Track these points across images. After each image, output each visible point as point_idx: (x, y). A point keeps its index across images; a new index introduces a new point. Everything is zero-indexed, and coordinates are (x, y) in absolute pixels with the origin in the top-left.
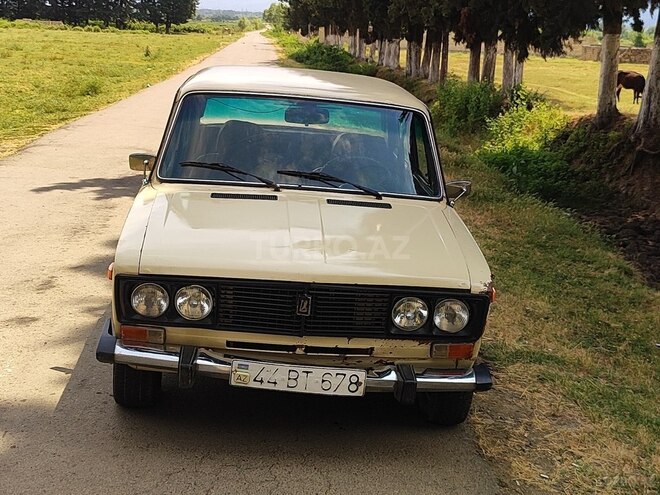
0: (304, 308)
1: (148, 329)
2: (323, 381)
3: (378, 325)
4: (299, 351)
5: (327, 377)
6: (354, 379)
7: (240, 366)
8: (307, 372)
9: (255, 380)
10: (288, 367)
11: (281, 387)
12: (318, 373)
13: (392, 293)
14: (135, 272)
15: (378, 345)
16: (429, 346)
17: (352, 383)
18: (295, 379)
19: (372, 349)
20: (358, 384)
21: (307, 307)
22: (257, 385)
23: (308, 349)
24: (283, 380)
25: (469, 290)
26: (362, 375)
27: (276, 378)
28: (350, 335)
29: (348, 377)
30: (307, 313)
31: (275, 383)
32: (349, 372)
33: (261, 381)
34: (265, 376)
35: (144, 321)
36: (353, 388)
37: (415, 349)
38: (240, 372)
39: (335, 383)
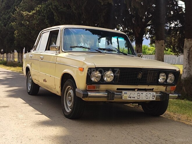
0: (140, 76)
1: (95, 85)
2: (146, 96)
5: (147, 95)
7: (125, 93)
8: (142, 93)
9: (129, 97)
10: (137, 92)
11: (136, 99)
12: (145, 93)
13: (160, 71)
15: (155, 87)
16: (165, 87)
18: (139, 96)
19: (153, 89)
20: (154, 96)
22: (129, 99)
24: (136, 96)
25: (176, 70)
26: (155, 94)
28: (148, 85)
29: (152, 94)
31: (134, 98)
32: (152, 93)
33: (131, 97)
34: (132, 96)
35: (95, 83)
36: (153, 97)
37: (163, 88)
38: (125, 95)
39: (149, 96)
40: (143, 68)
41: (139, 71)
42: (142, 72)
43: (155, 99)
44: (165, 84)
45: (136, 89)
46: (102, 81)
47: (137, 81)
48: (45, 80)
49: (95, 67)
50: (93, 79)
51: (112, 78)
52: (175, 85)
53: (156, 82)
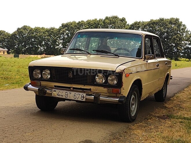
1: (36, 81)
2: (74, 96)
4: (72, 89)
6: (82, 96)
7: (55, 91)
8: (70, 93)
9: (58, 95)
11: (64, 97)
12: (73, 93)
16: (107, 89)
18: (67, 95)
19: (91, 89)
22: (58, 96)
23: (74, 88)
24: (64, 95)
25: (115, 71)
26: (85, 95)
27: (63, 94)
28: (84, 85)
29: (81, 95)
31: (62, 96)
33: (59, 95)
36: (82, 98)
37: (103, 90)
39: (77, 96)
43: (84, 100)
45: (72, 87)
47: (70, 80)
49: (33, 66)
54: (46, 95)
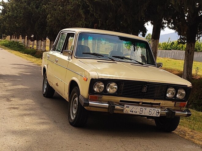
0: (145, 90)
1: (98, 96)
2: (150, 112)
3: (163, 96)
6: (158, 111)
7: (127, 107)
8: (145, 109)
9: (131, 111)
10: (140, 107)
11: (138, 113)
12: (148, 109)
13: (168, 86)
14: (97, 77)
15: (162, 102)
16: (174, 103)
17: (157, 112)
18: (142, 111)
19: (160, 103)
20: (159, 113)
21: (146, 89)
22: (131, 113)
24: (139, 111)
25: (187, 86)
26: (160, 110)
27: (137, 110)
28: (155, 99)
30: (145, 91)
31: (136, 112)
32: (156, 109)
34: (134, 110)
35: (97, 93)
36: (157, 114)
37: (171, 104)
38: (127, 109)
39: (153, 112)
40: (148, 82)
41: (144, 85)
42: (147, 85)
43: (159, 116)
44: (174, 99)
45: (141, 102)
46: (105, 92)
47: (142, 95)
48: (57, 84)
49: (98, 78)
50: (95, 89)
51: (115, 90)
52: (186, 102)
53: (163, 97)
54: (115, 112)
